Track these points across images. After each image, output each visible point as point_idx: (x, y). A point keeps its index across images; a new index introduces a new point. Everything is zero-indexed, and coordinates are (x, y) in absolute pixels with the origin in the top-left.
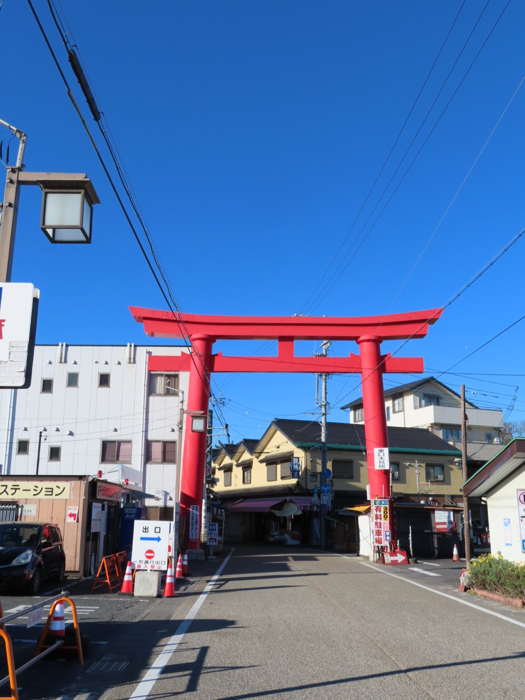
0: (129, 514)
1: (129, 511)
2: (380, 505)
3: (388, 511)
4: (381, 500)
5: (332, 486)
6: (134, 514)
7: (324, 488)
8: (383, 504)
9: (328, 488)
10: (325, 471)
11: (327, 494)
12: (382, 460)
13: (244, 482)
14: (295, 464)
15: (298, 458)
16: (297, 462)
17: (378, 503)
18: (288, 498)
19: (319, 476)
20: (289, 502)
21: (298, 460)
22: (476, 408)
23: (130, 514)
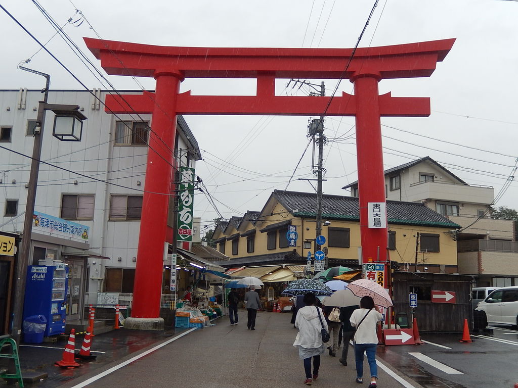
0: (37, 273)
1: (37, 270)
2: (374, 270)
3: (383, 277)
4: (375, 264)
5: (326, 253)
6: (43, 274)
7: (317, 255)
8: (377, 270)
9: (322, 255)
10: (319, 238)
11: (320, 261)
12: (377, 217)
13: (248, 251)
14: (292, 232)
15: (295, 226)
16: (294, 231)
17: (371, 267)
18: (284, 265)
19: (313, 243)
20: (284, 269)
21: (295, 228)
22: (467, 185)
23: (39, 274)
